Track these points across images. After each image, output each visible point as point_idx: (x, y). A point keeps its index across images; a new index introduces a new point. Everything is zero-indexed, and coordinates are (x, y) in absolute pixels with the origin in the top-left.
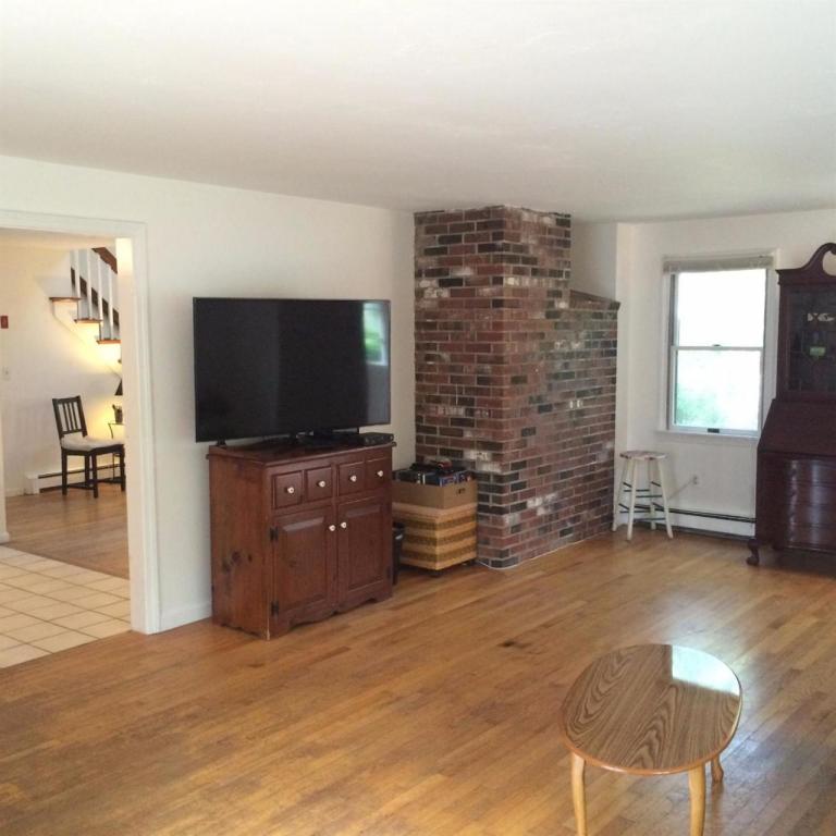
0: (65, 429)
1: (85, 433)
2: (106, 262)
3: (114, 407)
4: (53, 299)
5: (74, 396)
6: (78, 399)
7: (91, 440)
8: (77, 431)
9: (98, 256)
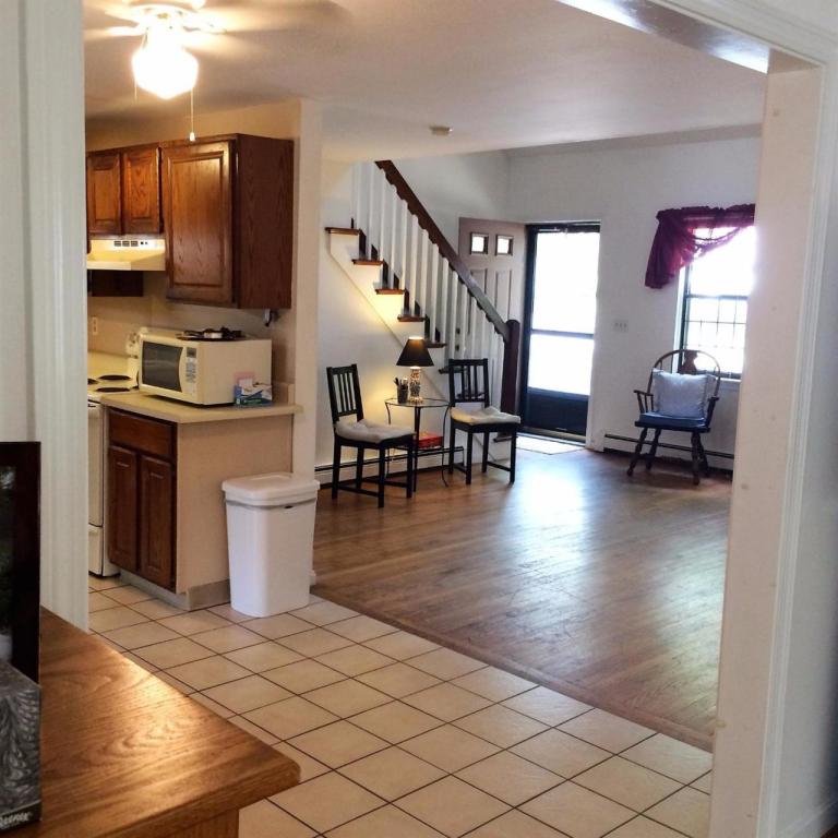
0: (340, 410)
1: (360, 417)
2: (391, 183)
3: (397, 381)
4: (328, 230)
5: (349, 364)
6: (354, 369)
7: (370, 426)
8: (352, 412)
9: (383, 173)
